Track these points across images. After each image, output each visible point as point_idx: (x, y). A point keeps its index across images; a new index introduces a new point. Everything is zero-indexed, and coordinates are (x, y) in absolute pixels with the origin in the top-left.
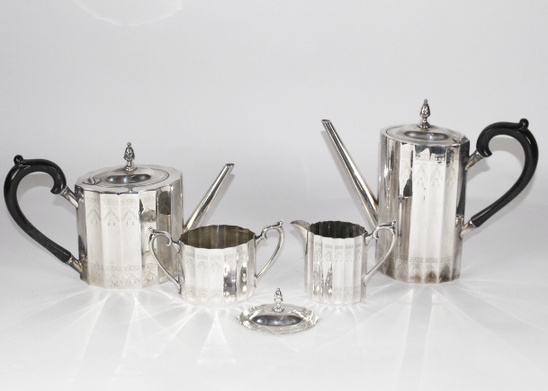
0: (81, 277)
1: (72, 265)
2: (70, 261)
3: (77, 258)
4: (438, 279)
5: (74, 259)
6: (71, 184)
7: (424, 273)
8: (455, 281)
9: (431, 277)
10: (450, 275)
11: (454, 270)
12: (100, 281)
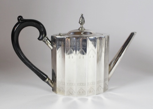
0: (53, 90)
1: (47, 83)
2: (47, 80)
3: (51, 79)
5: (49, 79)
6: (49, 35)
12: (63, 92)
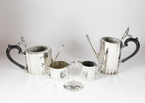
2: (24, 69)
4: (113, 74)
7: (110, 73)
8: (117, 74)
9: (111, 74)
10: (116, 73)
11: (117, 72)
